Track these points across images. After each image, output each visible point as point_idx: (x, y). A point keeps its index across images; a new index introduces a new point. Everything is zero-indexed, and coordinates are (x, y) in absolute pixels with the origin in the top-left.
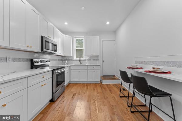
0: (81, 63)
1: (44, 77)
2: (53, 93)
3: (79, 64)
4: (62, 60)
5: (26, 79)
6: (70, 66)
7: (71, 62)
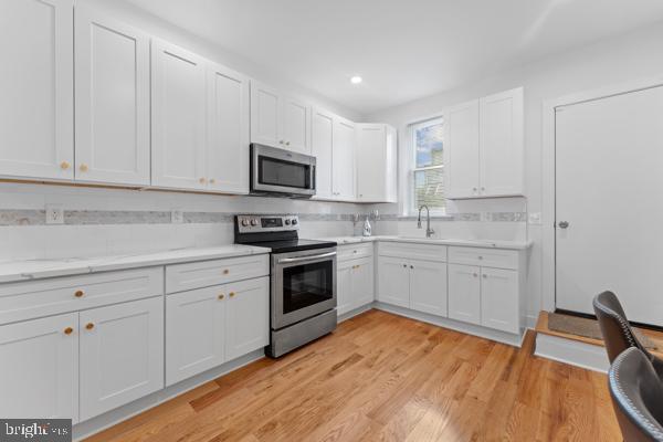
0: (429, 233)
1: (226, 272)
2: (271, 330)
3: (421, 235)
4: (353, 218)
5: (162, 269)
6: (375, 242)
7: (388, 223)
